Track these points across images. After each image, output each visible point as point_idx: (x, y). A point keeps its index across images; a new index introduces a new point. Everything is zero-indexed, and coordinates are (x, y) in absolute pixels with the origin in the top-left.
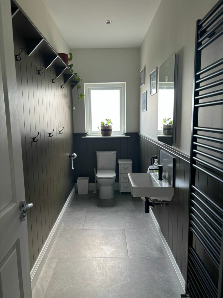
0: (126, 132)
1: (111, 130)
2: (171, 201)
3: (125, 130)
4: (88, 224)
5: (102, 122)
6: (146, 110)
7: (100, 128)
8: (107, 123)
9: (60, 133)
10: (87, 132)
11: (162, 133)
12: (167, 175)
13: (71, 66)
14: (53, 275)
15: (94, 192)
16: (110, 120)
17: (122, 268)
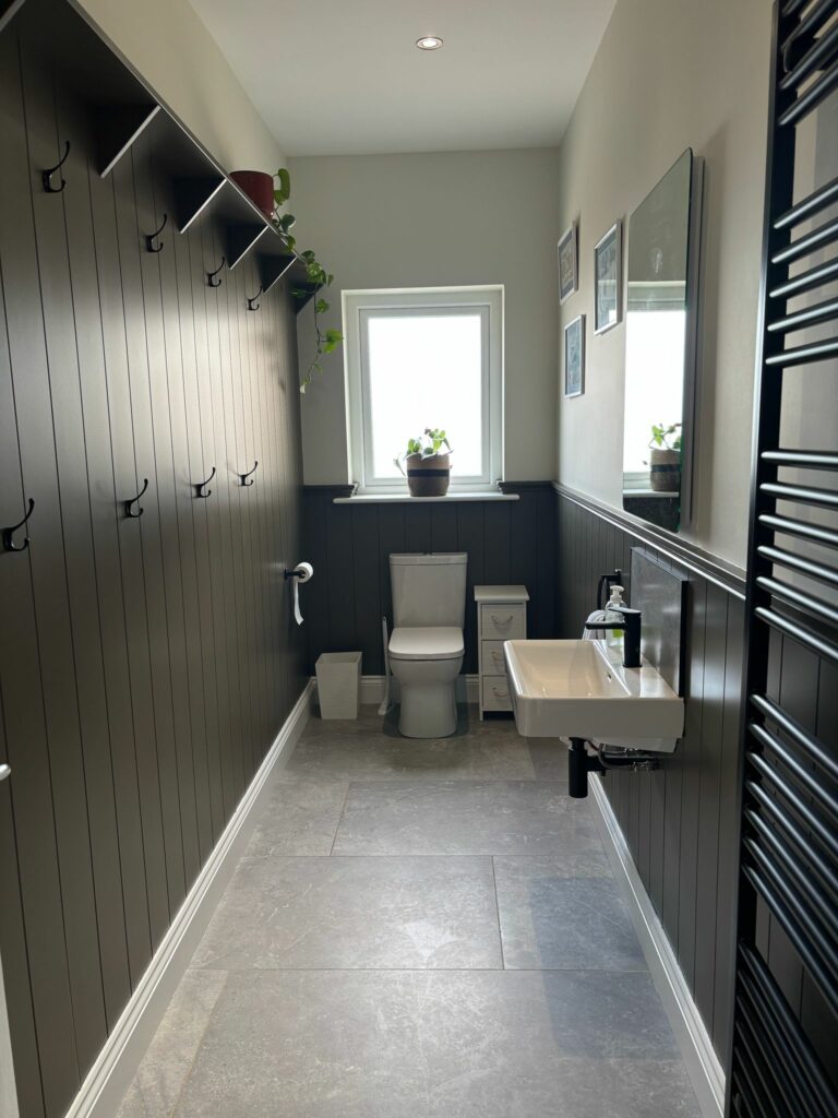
0: (503, 480)
1: (445, 473)
2: (672, 751)
3: (499, 471)
4: (350, 836)
5: (412, 442)
6: (583, 392)
7: (405, 465)
8: (432, 447)
9: (243, 484)
10: (354, 482)
11: (649, 482)
12: (658, 647)
13: (288, 220)
14: (206, 1035)
15: (382, 712)
16: (443, 433)
17: (475, 1014)
